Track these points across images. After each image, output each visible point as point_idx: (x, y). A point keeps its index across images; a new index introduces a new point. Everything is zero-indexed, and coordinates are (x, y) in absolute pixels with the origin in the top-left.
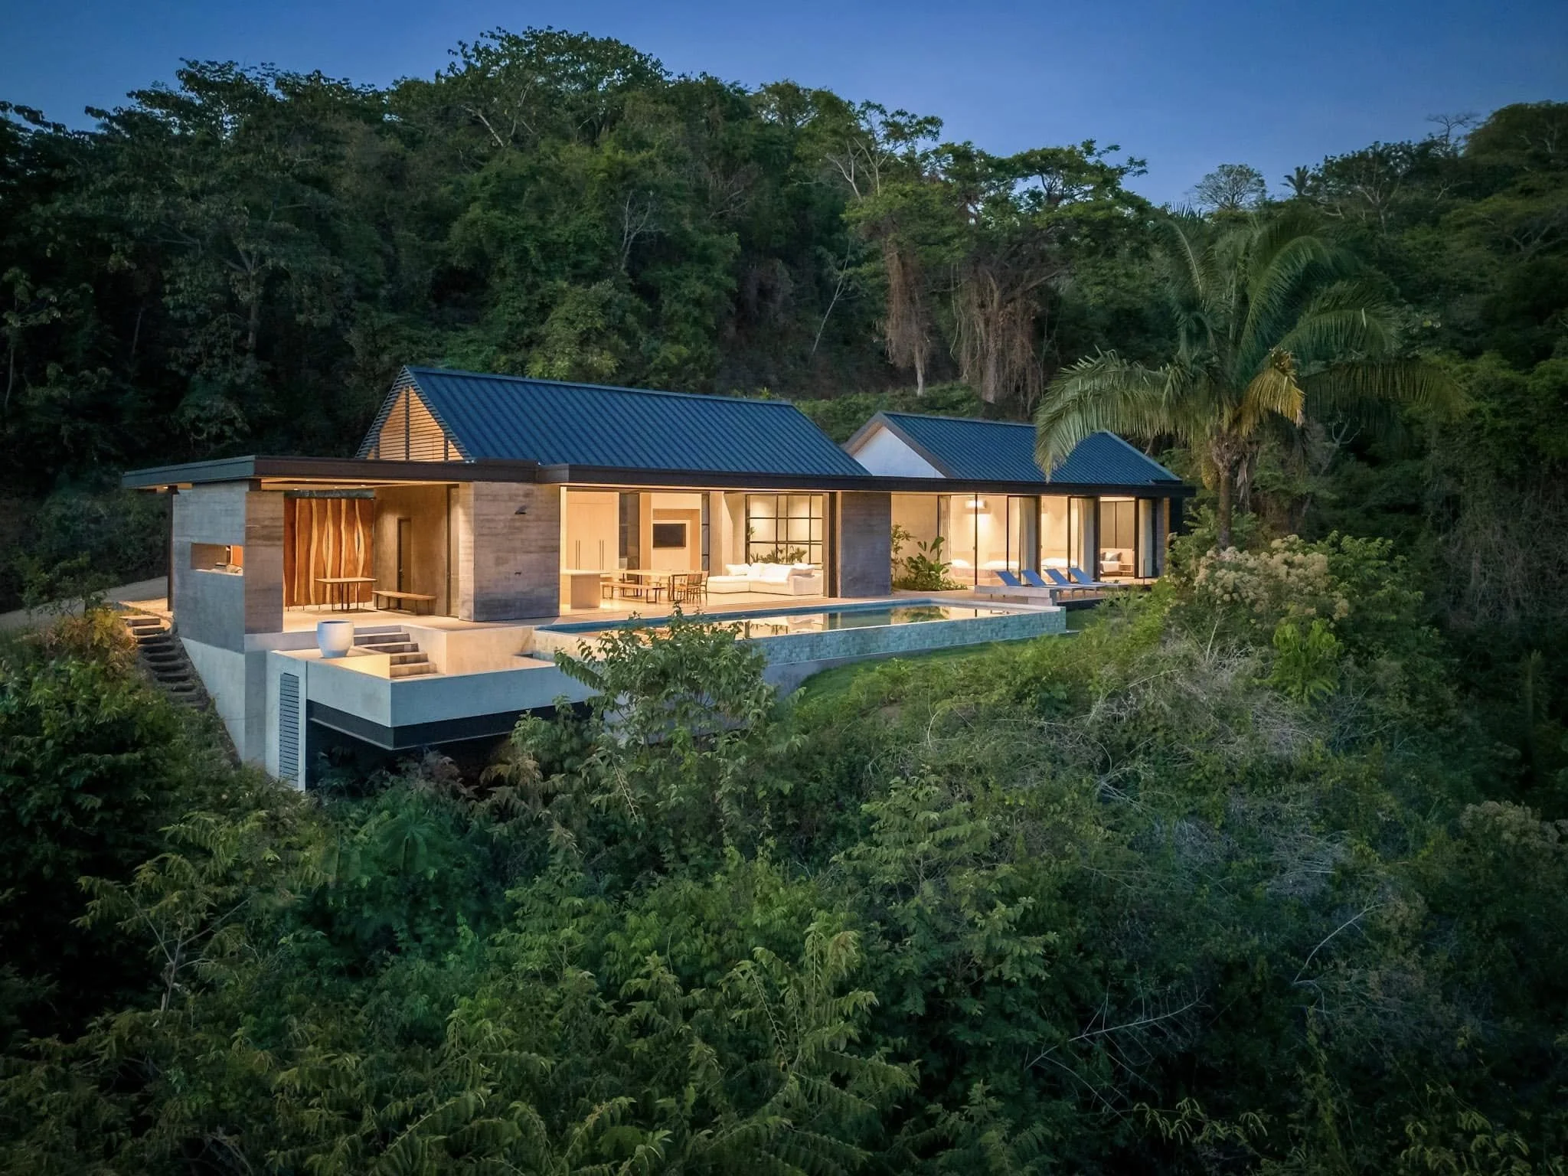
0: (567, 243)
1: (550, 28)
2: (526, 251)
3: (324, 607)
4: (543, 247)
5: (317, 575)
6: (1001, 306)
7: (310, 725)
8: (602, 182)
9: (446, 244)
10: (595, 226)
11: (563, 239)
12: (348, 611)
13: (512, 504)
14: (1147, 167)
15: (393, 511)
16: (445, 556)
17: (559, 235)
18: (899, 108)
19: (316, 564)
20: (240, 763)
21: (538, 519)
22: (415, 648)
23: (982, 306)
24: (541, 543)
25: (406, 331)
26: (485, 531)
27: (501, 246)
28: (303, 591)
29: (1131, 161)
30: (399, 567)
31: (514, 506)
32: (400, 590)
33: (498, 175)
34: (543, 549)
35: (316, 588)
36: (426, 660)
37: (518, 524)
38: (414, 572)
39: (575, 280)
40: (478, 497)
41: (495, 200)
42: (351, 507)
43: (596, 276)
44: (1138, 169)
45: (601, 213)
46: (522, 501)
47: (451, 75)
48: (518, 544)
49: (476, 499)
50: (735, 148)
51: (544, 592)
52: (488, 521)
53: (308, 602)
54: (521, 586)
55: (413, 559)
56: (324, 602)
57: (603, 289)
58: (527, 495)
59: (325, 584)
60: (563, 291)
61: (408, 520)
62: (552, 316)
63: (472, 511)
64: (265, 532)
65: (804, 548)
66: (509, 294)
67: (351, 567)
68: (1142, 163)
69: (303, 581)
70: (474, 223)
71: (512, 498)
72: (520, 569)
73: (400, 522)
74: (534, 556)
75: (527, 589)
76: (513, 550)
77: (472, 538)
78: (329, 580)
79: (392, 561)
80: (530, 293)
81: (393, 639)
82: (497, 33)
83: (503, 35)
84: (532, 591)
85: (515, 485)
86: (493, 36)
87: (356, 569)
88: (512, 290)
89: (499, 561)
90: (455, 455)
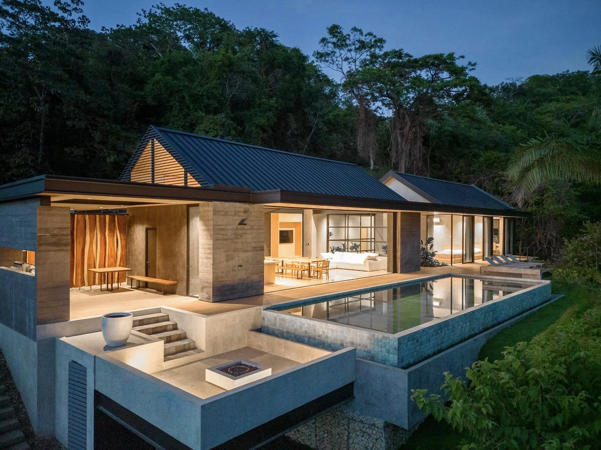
0: (202, 95)
1: (185, 5)
2: (184, 97)
3: (94, 287)
4: (190, 96)
5: (89, 266)
6: (410, 129)
7: (98, 414)
8: (220, 67)
9: (142, 93)
10: (216, 88)
11: (201, 93)
12: (112, 290)
13: (236, 218)
14: (477, 67)
15: (142, 223)
16: (185, 254)
17: (199, 91)
18: (369, 31)
19: (89, 259)
20: (33, 433)
21: (252, 228)
22: (175, 327)
23: (401, 129)
24: (253, 245)
25: (123, 134)
26: (220, 237)
27: (171, 94)
28: (79, 277)
29: (470, 63)
30: (147, 260)
31: (238, 219)
32: (147, 275)
33: (169, 60)
34: (255, 249)
35: (88, 273)
36: (185, 338)
37: (240, 232)
38: (159, 263)
39: (208, 112)
40: (216, 212)
41: (167, 72)
42: (112, 221)
43: (216, 112)
44: (471, 68)
45: (219, 82)
46: (243, 216)
47: (138, 25)
48: (240, 246)
49: (214, 214)
50: (275, 59)
51: (256, 277)
52: (221, 229)
53: (83, 284)
54: (242, 275)
55: (158, 255)
56: (94, 284)
57: (221, 117)
58: (246, 212)
59: (95, 273)
60: (202, 117)
61: (154, 229)
62: (197, 129)
63: (211, 223)
64: (55, 240)
65: (358, 243)
66: (174, 118)
67: (112, 260)
68: (475, 64)
69: (79, 270)
70: (158, 82)
71: (236, 213)
72: (241, 263)
73: (147, 230)
74: (250, 254)
75: (245, 277)
76: (236, 250)
77: (211, 242)
78: (98, 270)
79: (141, 256)
80: (185, 118)
81: (157, 320)
82: (160, 6)
83: (163, 7)
84: (248, 278)
85: (238, 205)
86: (158, 8)
87: (116, 262)
88: (177, 116)
89: (229, 258)
90: (193, 183)
